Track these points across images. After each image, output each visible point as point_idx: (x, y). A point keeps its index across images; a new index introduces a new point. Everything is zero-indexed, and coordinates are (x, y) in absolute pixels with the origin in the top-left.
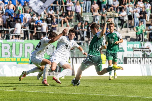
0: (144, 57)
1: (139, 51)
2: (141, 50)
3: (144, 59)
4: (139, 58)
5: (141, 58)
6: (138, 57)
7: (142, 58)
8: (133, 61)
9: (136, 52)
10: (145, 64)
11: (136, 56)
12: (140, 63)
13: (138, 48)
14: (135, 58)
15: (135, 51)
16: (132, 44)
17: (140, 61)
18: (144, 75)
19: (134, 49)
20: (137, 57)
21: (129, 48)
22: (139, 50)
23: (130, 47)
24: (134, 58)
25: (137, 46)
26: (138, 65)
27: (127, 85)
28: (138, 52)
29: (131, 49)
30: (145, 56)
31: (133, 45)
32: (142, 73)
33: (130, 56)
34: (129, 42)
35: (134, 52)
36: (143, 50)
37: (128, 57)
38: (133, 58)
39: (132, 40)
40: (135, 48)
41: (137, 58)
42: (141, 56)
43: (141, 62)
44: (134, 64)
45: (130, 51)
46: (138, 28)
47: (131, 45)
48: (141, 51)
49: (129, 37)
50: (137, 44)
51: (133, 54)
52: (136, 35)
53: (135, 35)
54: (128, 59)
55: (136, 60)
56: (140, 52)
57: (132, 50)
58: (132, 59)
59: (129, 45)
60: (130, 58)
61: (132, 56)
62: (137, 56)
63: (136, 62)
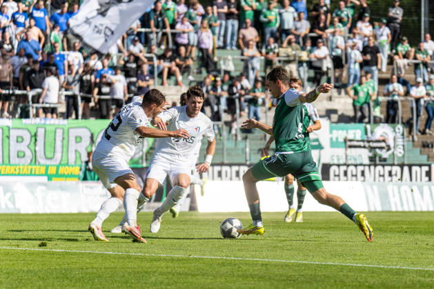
0: (373, 163)
1: (360, 147)
2: (367, 144)
3: (372, 167)
4: (361, 165)
5: (365, 165)
6: (358, 162)
7: (369, 166)
8: (346, 173)
9: (353, 150)
10: (375, 180)
11: (352, 160)
12: (362, 178)
13: (358, 141)
14: (352, 165)
15: (351, 147)
16: (342, 129)
17: (363, 173)
18: (372, 209)
19: (349, 143)
20: (355, 163)
21: (334, 140)
22: (362, 144)
23: (337, 139)
24: (348, 166)
25: (355, 134)
26: (359, 183)
27: (329, 234)
28: (358, 150)
29: (342, 143)
30: (375, 161)
31: (345, 132)
32: (368, 203)
33: (338, 160)
34: (334, 125)
35: (349, 150)
36: (369, 146)
37: (331, 162)
38: (345, 165)
39: (344, 119)
40: (351, 141)
41: (356, 166)
42: (367, 161)
43: (365, 177)
44: (347, 180)
45: (338, 147)
46: (359, 88)
47: (340, 132)
48: (364, 147)
49: (335, 111)
50: (356, 129)
51: (344, 157)
52: (354, 106)
53: (351, 107)
54: (333, 169)
55: (352, 172)
56: (363, 150)
57: (343, 145)
58: (343, 168)
59: (334, 132)
60: (339, 166)
61: (342, 162)
62: (355, 159)
63: (353, 176)
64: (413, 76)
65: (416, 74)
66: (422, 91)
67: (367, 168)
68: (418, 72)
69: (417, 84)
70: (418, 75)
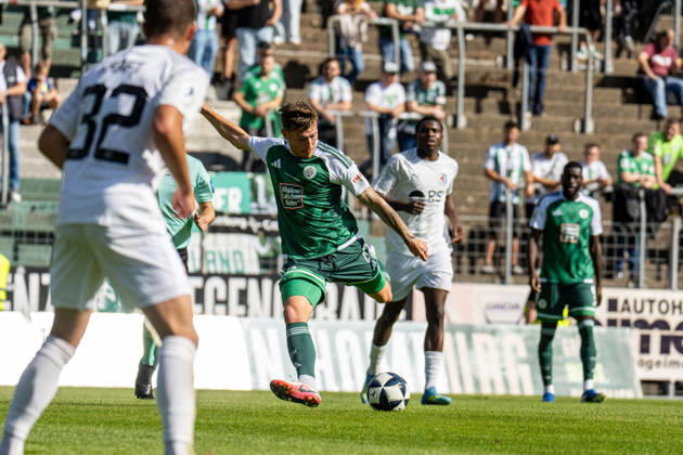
0: (269, 272)
1: (237, 230)
2: (255, 225)
3: (267, 283)
4: (239, 275)
5: (247, 277)
6: (233, 270)
7: (259, 278)
8: (200, 296)
9: (221, 238)
10: (272, 315)
11: (218, 262)
12: (242, 309)
13: (233, 216)
14: (216, 275)
15: (214, 229)
17: (243, 296)
20: (225, 270)
22: (243, 223)
24: (206, 277)
25: (225, 198)
26: (233, 320)
27: (148, 437)
28: (233, 238)
32: (254, 371)
35: (210, 238)
36: (261, 229)
38: (199, 274)
41: (226, 277)
42: (254, 268)
43: (247, 307)
44: (203, 313)
46: (257, 85)
48: (249, 231)
50: (228, 186)
51: (198, 254)
55: (216, 291)
56: (246, 238)
58: (194, 283)
62: (225, 262)
63: (217, 302)
64: (376, 58)
65: (382, 53)
66: (396, 97)
67: (253, 283)
68: (388, 49)
69: (384, 78)
70: (388, 57)
